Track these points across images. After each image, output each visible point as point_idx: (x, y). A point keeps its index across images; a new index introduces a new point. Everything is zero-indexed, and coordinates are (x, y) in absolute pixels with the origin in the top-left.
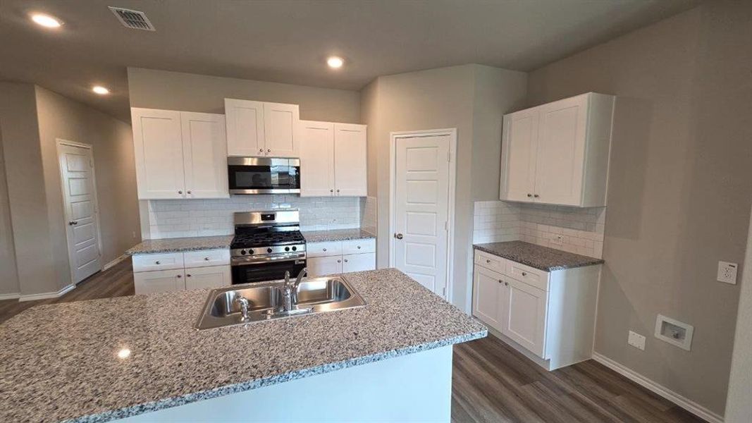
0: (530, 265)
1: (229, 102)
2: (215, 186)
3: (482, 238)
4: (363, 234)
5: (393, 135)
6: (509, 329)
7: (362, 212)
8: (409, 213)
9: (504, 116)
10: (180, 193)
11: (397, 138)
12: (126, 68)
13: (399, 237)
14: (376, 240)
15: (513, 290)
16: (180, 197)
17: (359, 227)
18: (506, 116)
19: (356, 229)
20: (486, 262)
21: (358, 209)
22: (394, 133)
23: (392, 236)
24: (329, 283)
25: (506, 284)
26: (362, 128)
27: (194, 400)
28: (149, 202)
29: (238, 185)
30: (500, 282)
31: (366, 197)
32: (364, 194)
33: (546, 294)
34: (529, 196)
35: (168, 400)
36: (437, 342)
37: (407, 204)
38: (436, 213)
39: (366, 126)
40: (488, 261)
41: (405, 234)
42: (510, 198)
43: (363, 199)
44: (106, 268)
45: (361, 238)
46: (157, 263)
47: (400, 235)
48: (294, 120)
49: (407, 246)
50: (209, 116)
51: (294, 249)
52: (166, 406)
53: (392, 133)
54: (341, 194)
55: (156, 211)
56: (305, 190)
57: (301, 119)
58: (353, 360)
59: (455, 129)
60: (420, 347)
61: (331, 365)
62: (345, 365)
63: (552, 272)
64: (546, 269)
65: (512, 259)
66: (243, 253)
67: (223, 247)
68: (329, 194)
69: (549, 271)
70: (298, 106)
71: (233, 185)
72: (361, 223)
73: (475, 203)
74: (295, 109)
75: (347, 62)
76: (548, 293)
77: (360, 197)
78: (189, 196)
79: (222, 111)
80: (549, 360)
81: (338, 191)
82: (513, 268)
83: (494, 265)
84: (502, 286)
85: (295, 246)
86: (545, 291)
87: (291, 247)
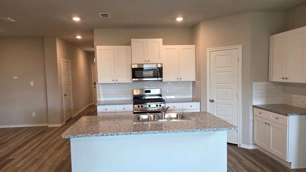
0: (279, 113)
1: (133, 40)
2: (126, 77)
3: (257, 102)
4: (193, 100)
5: (208, 50)
6: (271, 148)
7: (193, 89)
8: (217, 89)
9: (270, 36)
10: (113, 80)
11: (210, 51)
12: (93, 30)
13: (212, 101)
14: (200, 102)
15: (272, 127)
16: (113, 82)
17: (192, 97)
18: (271, 36)
19: (190, 98)
20: (259, 114)
21: (191, 88)
22: (209, 49)
23: (208, 101)
24: (177, 115)
25: (269, 124)
26: (193, 46)
27: (142, 134)
28: (100, 85)
29: (135, 77)
30: (266, 123)
31: (195, 81)
32: (194, 80)
33: (287, 128)
34: (283, 78)
35: (136, 132)
36: (216, 129)
37: (216, 84)
38: (232, 89)
39: (195, 45)
40: (260, 113)
41: (215, 100)
42: (274, 80)
43: (194, 82)
44: (75, 116)
45: (193, 102)
46: (106, 109)
47: (212, 100)
48: (160, 45)
49: (216, 105)
50: (124, 47)
51: (160, 106)
52: (136, 134)
53: (208, 49)
54: (182, 80)
55: (102, 88)
56: (165, 78)
57: (163, 45)
58: (186, 130)
59: (241, 46)
60: (209, 130)
61: (179, 131)
62: (183, 131)
63: (290, 116)
64: (286, 115)
65: (271, 111)
66: (139, 106)
67: (131, 104)
68: (176, 80)
69: (288, 116)
70: (162, 39)
71: (134, 76)
72: (193, 95)
73: (253, 83)
74: (161, 40)
75: (185, 18)
76: (288, 127)
77: (192, 82)
78: (116, 82)
79: (129, 44)
80: (291, 163)
81: (181, 79)
82: (271, 116)
83: (263, 115)
84: (267, 126)
85: (161, 104)
86: (287, 126)
87: (159, 105)
